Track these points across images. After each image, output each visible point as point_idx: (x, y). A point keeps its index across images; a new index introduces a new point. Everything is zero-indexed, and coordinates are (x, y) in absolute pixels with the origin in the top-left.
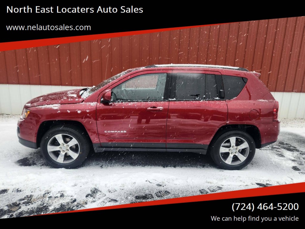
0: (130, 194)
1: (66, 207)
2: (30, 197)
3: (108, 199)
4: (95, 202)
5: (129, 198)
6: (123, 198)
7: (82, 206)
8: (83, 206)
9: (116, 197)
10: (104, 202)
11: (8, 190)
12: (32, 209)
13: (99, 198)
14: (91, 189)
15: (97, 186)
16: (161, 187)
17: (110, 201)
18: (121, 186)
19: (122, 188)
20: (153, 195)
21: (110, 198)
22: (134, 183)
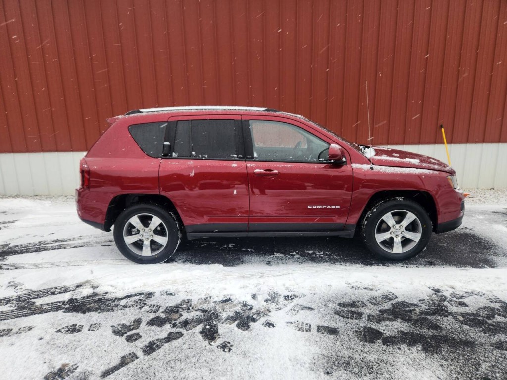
0: (329, 300)
1: (243, 315)
2: (188, 302)
3: (298, 306)
4: (280, 309)
5: (330, 305)
6: (320, 305)
7: (265, 314)
8: (267, 315)
9: (310, 304)
10: (294, 310)
11: (154, 293)
12: (197, 317)
13: (285, 305)
14: (269, 293)
15: (275, 289)
16: (372, 292)
17: (302, 309)
18: (310, 290)
19: (313, 292)
20: (365, 302)
21: (300, 305)
22: (329, 286)
